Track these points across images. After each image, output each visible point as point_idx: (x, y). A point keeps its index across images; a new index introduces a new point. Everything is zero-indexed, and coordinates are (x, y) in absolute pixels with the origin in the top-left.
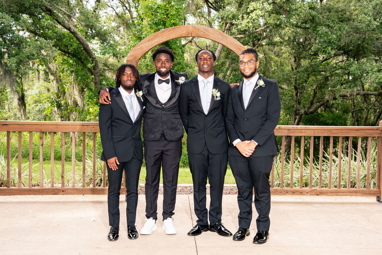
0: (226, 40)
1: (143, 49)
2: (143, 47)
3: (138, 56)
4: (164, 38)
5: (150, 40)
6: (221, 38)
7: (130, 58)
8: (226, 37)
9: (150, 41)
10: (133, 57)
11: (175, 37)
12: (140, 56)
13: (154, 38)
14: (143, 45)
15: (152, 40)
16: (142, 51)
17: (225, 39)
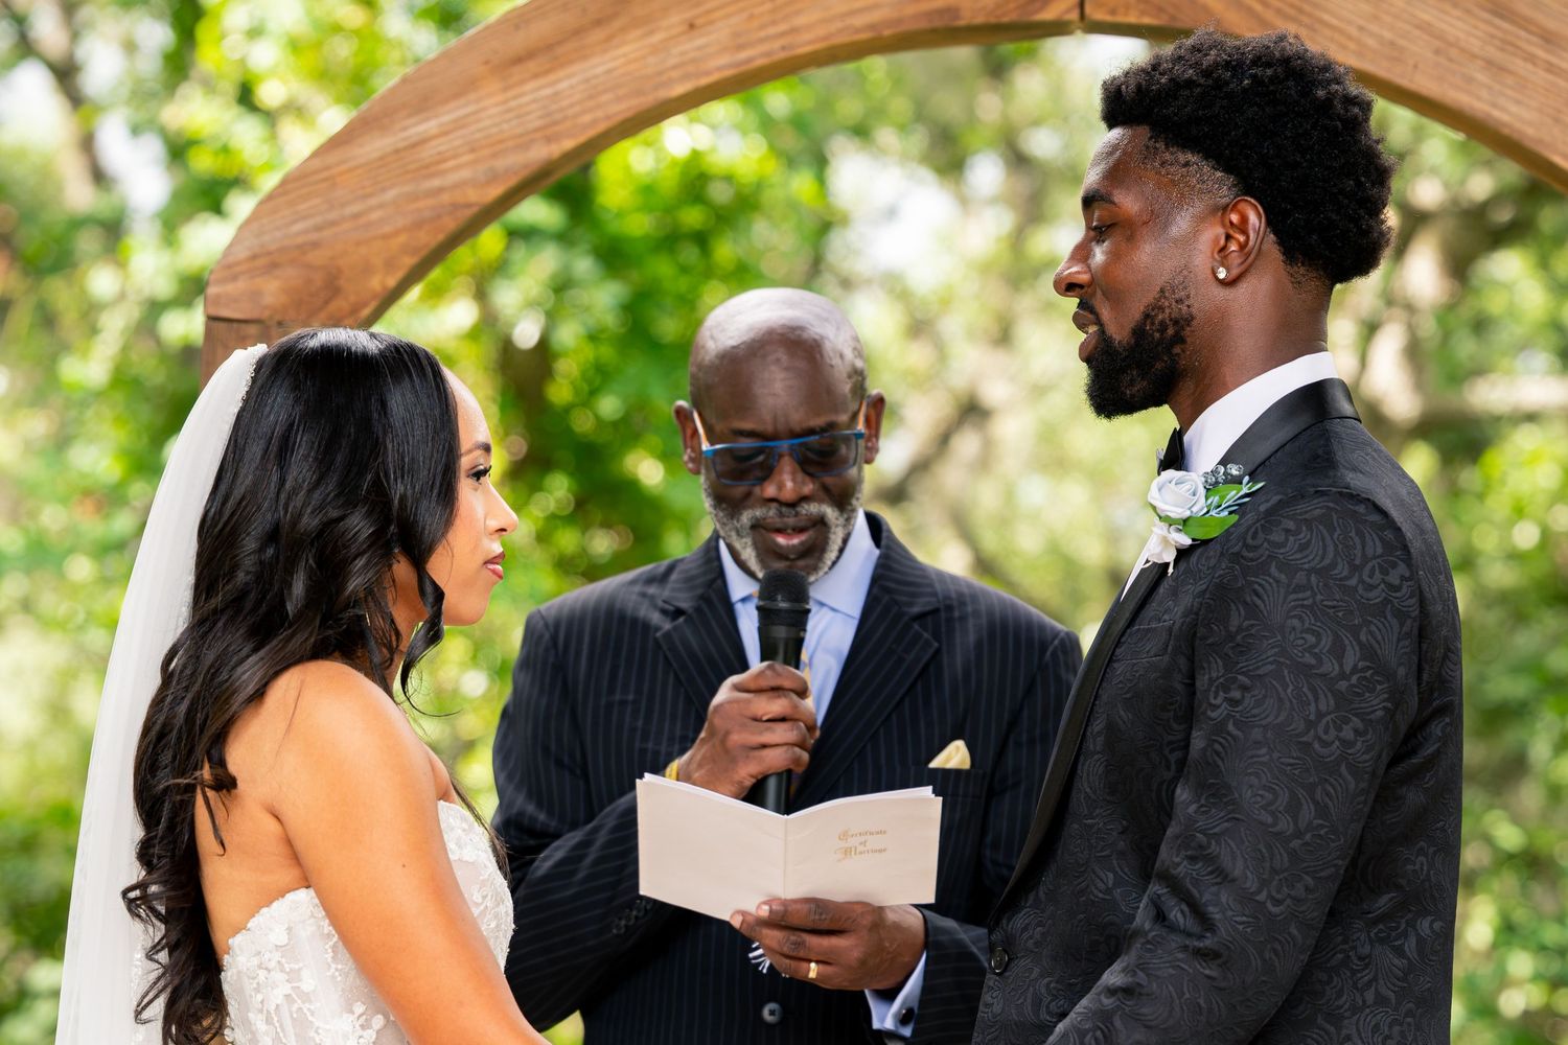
0: (1550, 68)
1: (429, 169)
2: (427, 153)
3: (367, 269)
4: (719, 34)
5: (528, 56)
6: (1475, 45)
7: (255, 295)
8: (1548, 39)
9: (532, 66)
10: (291, 275)
11: (859, 21)
12: (390, 265)
13: (578, 32)
14: (430, 126)
15: (558, 64)
16: (414, 197)
17: (1531, 59)
